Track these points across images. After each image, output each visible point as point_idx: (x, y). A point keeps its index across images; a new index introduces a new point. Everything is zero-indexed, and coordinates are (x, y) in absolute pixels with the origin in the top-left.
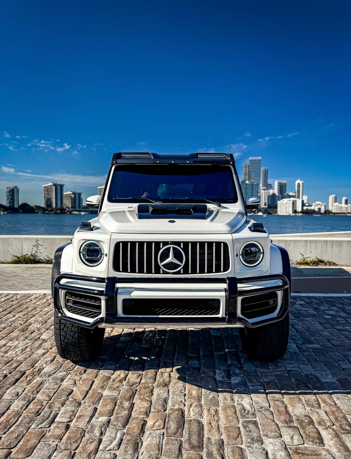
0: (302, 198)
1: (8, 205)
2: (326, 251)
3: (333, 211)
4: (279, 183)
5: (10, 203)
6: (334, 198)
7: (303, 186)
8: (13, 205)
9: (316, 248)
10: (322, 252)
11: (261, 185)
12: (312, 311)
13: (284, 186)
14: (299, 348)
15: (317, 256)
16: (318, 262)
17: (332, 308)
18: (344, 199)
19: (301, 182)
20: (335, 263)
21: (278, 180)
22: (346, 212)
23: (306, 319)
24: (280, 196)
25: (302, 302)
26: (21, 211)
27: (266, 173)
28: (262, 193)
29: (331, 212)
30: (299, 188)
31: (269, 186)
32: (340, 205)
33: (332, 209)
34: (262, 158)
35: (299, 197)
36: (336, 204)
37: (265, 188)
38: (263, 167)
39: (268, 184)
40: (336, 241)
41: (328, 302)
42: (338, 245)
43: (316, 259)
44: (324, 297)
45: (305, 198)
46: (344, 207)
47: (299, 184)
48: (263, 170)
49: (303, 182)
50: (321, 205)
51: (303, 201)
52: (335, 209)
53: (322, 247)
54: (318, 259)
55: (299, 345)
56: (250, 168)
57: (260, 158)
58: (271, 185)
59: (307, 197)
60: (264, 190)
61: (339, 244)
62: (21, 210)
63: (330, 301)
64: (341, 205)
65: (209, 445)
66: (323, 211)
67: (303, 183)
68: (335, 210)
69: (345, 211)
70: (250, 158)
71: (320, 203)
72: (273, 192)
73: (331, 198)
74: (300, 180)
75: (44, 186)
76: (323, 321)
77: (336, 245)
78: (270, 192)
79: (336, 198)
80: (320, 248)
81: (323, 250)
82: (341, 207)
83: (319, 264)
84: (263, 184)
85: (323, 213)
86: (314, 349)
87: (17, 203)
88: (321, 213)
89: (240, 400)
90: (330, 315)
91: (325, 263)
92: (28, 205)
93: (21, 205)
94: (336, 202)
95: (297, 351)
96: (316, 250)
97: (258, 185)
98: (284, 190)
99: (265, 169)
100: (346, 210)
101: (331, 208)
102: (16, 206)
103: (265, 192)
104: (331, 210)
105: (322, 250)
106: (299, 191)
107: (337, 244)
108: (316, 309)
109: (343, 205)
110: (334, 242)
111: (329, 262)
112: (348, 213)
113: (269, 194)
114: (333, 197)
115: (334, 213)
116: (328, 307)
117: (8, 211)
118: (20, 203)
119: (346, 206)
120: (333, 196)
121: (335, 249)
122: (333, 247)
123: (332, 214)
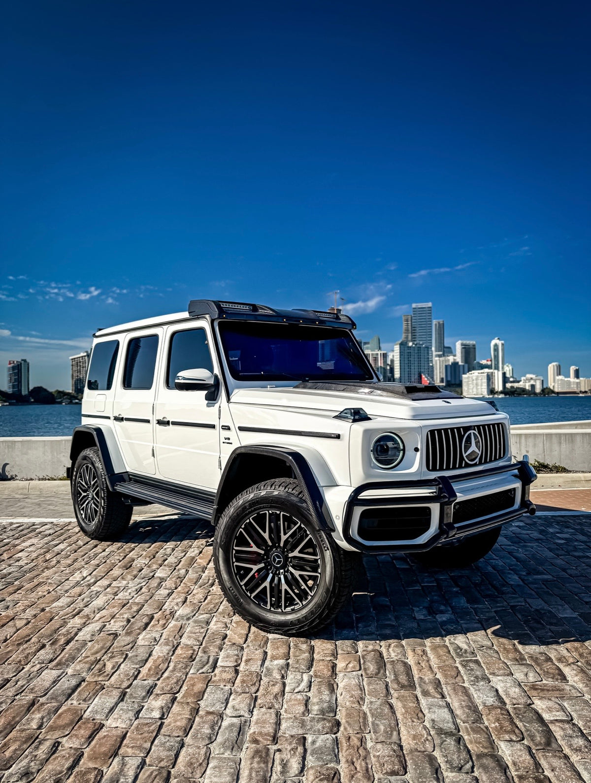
0: (503, 368)
1: (10, 391)
2: (551, 451)
3: (556, 390)
4: (462, 344)
5: (13, 387)
6: (556, 368)
7: (503, 350)
8: (18, 390)
9: (535, 445)
10: (544, 452)
11: (433, 349)
12: (536, 535)
13: (472, 350)
14: (523, 580)
15: (537, 457)
16: (538, 467)
17: (566, 530)
18: (573, 369)
19: (500, 343)
20: (565, 469)
21: (461, 340)
22: (578, 391)
23: (529, 544)
24: (466, 366)
25: (521, 524)
26: (32, 400)
27: (441, 328)
28: (436, 361)
29: (553, 392)
30: (496, 353)
31: (446, 351)
32: (566, 379)
33: (554, 387)
34: (433, 304)
35: (497, 368)
36: (560, 377)
37: (441, 353)
38: (435, 319)
39: (444, 347)
40: (565, 434)
41: (558, 523)
42: (569, 440)
43: (536, 463)
44: (553, 516)
45: (508, 369)
46: (574, 383)
47: (496, 345)
48: (436, 324)
49: (503, 342)
50: (535, 380)
51: (504, 374)
52: (558, 386)
53: (544, 444)
54: (538, 462)
55: (523, 577)
56: (413, 321)
57: (430, 304)
58: (449, 348)
59: (511, 368)
60: (439, 356)
61: (570, 438)
62: (33, 398)
63: (562, 522)
64: (569, 379)
65: (423, 684)
66: (538, 389)
67: (503, 344)
68: (558, 388)
69: (575, 390)
70: (414, 305)
71: (533, 376)
72: (454, 359)
73: (551, 368)
74: (498, 339)
75: (71, 358)
76: (553, 546)
77: (566, 441)
78: (449, 360)
79: (559, 367)
80: (541, 445)
81: (545, 448)
82: (569, 383)
83: (542, 470)
84: (436, 347)
85: (540, 394)
86: (545, 581)
87: (27, 388)
88: (535, 394)
89: (452, 639)
90: (562, 539)
91: (549, 468)
92: (45, 390)
93: (32, 390)
94: (559, 374)
95: (521, 583)
96: (535, 448)
97: (428, 348)
98: (471, 356)
99: (439, 323)
100: (577, 387)
101: (553, 384)
102: (24, 392)
103: (439, 360)
104: (552, 388)
105: (544, 450)
106: (496, 357)
107: (567, 439)
108: (541, 532)
109: (572, 379)
110: (562, 435)
111: (556, 467)
112: (581, 392)
113: (447, 364)
114: (554, 366)
115: (558, 393)
116: (560, 529)
117: (10, 401)
118: (31, 388)
119: (578, 381)
120: (554, 364)
121: (564, 446)
122: (560, 443)
123: (554, 395)
